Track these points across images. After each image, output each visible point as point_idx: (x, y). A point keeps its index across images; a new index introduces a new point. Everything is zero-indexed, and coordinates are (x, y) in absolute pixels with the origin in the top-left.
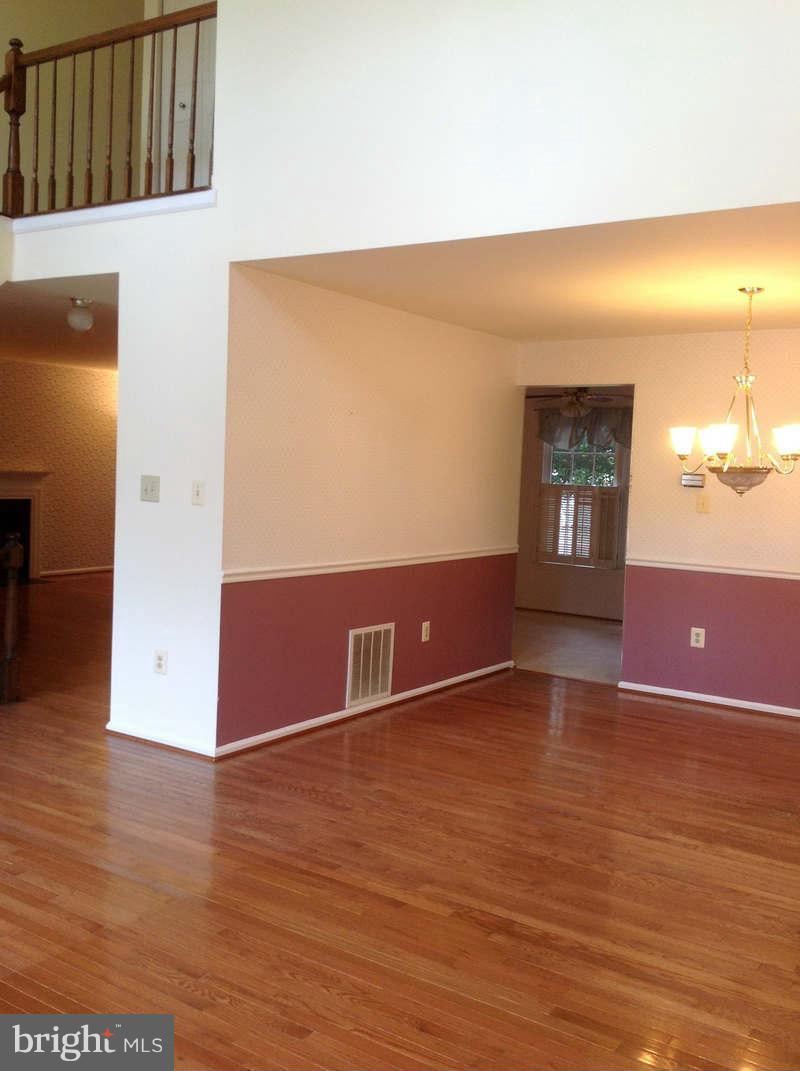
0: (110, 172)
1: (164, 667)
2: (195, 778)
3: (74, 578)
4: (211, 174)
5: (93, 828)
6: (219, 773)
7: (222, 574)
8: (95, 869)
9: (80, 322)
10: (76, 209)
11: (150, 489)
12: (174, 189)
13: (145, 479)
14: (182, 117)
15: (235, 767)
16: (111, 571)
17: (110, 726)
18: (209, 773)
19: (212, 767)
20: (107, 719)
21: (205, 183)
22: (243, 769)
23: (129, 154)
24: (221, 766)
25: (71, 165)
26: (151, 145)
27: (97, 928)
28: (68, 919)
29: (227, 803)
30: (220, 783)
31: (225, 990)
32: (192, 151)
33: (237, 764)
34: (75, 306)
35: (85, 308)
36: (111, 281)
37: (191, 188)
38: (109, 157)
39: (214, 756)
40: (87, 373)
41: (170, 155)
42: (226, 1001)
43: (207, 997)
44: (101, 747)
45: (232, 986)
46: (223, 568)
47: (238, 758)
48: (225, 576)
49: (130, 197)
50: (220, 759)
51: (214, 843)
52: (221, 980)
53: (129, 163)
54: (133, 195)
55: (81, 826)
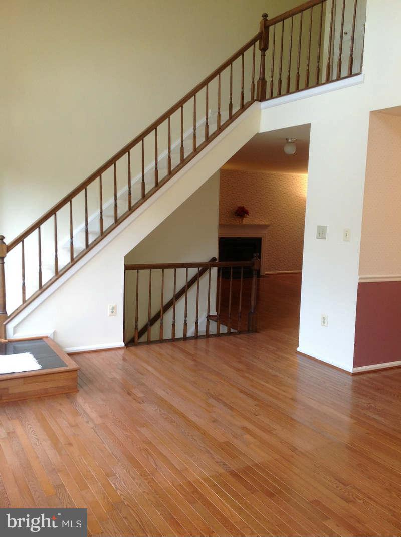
0: (308, 73)
1: (326, 323)
2: (342, 382)
3: (281, 276)
4: (361, 65)
5: (292, 399)
6: (354, 381)
7: (359, 277)
8: (292, 419)
9: (290, 150)
10: (291, 93)
11: (322, 233)
12: (341, 77)
13: (319, 227)
14: (347, 38)
15: (363, 379)
16: (300, 274)
17: (298, 350)
18: (349, 380)
19: (351, 377)
20: (298, 346)
21: (359, 71)
22: (367, 381)
23: (319, 62)
24: (357, 378)
25: (289, 71)
26: (330, 56)
27: (294, 449)
28: (281, 442)
29: (359, 398)
30: (355, 387)
31: (361, 496)
32: (351, 55)
33: (365, 378)
34: (288, 142)
35: (292, 143)
36: (307, 128)
37: (350, 75)
38: (308, 65)
39: (352, 372)
40: (290, 176)
41: (340, 59)
42: (361, 502)
43: (351, 497)
44: (295, 360)
45: (364, 494)
46: (359, 275)
47: (365, 375)
48: (360, 279)
49: (318, 84)
50: (355, 374)
51: (352, 417)
52: (359, 490)
53: (318, 67)
54: (319, 83)
55: (286, 397)
